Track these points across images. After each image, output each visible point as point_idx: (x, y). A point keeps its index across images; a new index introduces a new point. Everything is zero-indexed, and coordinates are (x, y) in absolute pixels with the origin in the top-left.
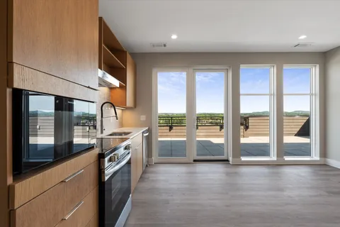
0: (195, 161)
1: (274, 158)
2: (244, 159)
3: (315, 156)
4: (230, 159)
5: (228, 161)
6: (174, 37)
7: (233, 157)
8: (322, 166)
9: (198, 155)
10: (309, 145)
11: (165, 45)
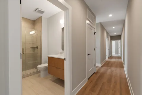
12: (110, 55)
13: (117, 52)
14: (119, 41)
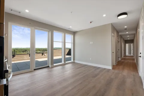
0: (34, 70)
1: (63, 63)
2: (55, 65)
3: (72, 61)
4: (50, 66)
5: (49, 67)
6: (27, 11)
7: (51, 65)
8: (74, 63)
9: (36, 67)
10: (71, 57)
11: (19, 12)
12: (125, 55)
13: (130, 53)
14: (132, 44)
